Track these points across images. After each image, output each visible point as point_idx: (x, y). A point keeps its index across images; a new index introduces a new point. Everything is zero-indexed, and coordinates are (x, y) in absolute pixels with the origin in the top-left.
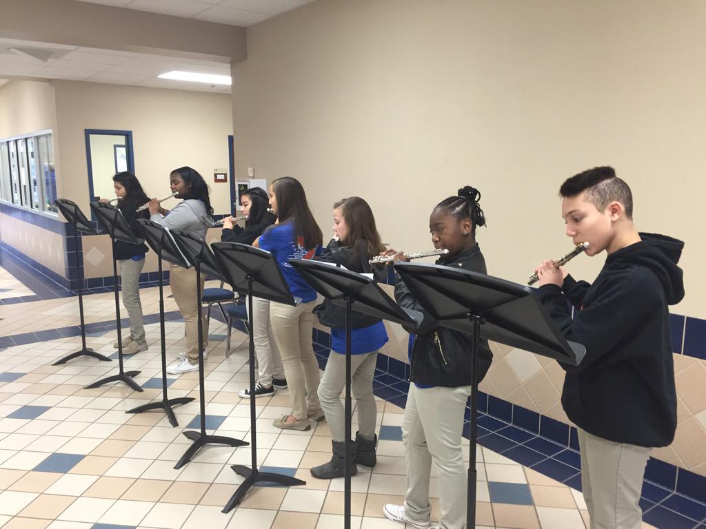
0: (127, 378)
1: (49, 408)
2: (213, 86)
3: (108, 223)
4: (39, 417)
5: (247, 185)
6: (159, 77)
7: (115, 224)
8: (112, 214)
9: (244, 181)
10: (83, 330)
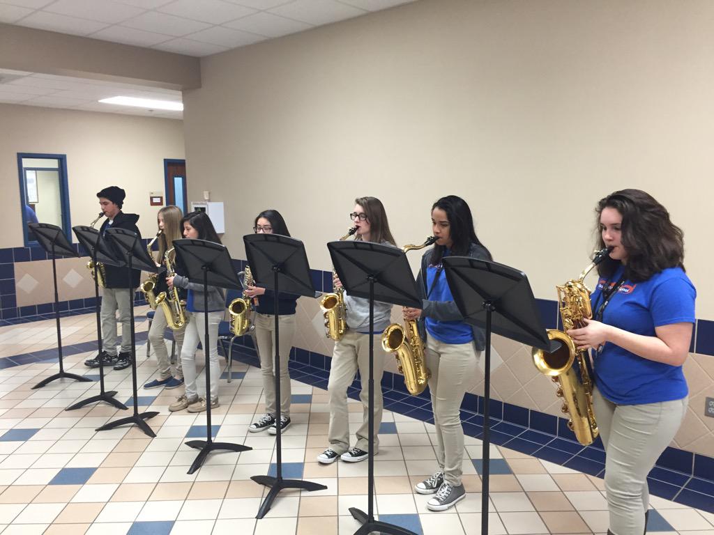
0: (108, 397)
1: (38, 430)
2: (151, 111)
3: (91, 247)
4: (31, 439)
5: (204, 208)
6: (100, 101)
7: (98, 247)
8: (94, 238)
9: (203, 204)
10: (60, 352)
